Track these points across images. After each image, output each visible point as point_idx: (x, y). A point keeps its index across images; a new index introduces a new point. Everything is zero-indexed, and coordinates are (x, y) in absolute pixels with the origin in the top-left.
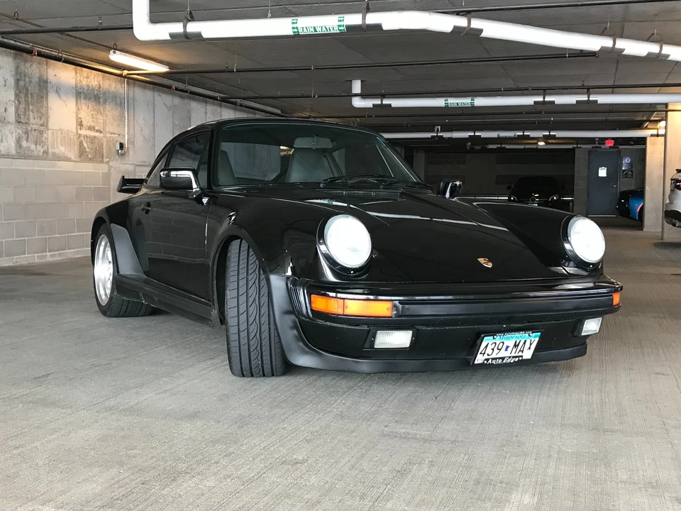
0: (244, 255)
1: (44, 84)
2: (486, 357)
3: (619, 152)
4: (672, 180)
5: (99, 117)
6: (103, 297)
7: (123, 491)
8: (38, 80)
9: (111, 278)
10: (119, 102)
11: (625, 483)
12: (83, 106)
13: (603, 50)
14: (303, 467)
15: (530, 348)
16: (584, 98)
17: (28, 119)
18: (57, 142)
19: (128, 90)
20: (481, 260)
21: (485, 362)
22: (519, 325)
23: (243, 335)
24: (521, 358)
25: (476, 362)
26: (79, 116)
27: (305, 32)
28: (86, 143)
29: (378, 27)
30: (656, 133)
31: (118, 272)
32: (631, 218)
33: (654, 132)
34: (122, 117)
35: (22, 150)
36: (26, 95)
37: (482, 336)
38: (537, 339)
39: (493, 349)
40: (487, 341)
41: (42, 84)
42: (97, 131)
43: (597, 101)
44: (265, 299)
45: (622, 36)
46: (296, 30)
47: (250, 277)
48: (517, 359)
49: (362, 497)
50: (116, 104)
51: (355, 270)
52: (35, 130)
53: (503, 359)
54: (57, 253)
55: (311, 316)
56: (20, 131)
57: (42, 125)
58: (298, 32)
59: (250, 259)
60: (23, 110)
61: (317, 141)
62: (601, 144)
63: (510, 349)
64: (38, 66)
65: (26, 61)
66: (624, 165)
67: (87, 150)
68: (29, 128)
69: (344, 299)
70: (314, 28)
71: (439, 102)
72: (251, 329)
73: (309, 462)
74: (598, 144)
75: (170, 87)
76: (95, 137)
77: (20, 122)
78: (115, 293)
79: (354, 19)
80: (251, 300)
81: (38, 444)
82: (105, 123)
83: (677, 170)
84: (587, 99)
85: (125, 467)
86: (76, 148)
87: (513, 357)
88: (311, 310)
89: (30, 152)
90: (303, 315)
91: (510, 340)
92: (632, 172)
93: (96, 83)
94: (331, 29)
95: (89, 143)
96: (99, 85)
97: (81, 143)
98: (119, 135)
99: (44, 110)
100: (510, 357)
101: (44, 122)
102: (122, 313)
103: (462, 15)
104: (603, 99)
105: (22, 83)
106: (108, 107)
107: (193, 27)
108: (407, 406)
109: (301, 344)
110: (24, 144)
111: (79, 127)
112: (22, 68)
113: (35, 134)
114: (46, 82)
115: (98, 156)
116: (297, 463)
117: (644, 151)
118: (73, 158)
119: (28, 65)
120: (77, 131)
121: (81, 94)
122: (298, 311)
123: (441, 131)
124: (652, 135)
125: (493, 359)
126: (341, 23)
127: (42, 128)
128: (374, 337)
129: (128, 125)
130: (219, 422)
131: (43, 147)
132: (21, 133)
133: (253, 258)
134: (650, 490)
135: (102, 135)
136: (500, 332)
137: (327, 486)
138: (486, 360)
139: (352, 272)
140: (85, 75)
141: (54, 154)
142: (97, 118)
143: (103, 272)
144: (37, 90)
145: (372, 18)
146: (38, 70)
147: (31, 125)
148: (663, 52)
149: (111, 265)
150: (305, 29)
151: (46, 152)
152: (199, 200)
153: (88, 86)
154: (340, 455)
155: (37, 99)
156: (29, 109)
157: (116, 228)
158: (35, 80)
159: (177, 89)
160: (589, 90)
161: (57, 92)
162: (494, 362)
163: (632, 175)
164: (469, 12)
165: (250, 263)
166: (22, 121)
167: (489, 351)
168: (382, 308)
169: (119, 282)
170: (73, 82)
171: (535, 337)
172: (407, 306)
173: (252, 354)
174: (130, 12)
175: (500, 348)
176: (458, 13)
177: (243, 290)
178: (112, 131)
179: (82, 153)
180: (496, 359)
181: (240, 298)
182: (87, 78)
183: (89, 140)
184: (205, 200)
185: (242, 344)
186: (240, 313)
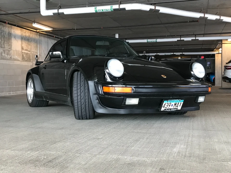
0: (79, 76)
1: (10, 35)
2: (165, 108)
3: (206, 60)
4: (224, 66)
5: (29, 46)
6: (30, 100)
7: (36, 146)
8: (8, 33)
9: (33, 93)
10: (36, 41)
11: (217, 142)
12: (24, 43)
13: (201, 18)
14: (101, 140)
15: (180, 106)
16: (194, 38)
17: (5, 46)
18: (15, 54)
19: (39, 38)
20: (162, 76)
21: (165, 110)
22: (176, 97)
23: (79, 103)
24: (177, 109)
25: (161, 110)
26: (22, 46)
27: (99, 11)
28: (25, 55)
29: (124, 9)
30: (218, 53)
31: (35, 90)
32: (211, 82)
33: (218, 52)
34: (37, 46)
35: (3, 56)
36: (4, 38)
37: (163, 100)
38: (183, 102)
39: (167, 106)
40: (165, 102)
41: (9, 34)
42: (28, 51)
43: (198, 39)
44: (87, 91)
45: (207, 13)
46: (96, 11)
47: (81, 83)
48: (176, 110)
49: (123, 146)
50: (35, 42)
51: (118, 78)
52: (7, 50)
53: (171, 109)
54: (15, 92)
55: (103, 94)
56: (2, 50)
57: (9, 48)
58: (97, 11)
59: (81, 77)
60: (3, 43)
61: (104, 43)
62: (200, 58)
63: (173, 106)
64: (8, 28)
65: (4, 26)
66: (208, 65)
67: (25, 57)
68: (5, 49)
69: (115, 87)
70: (102, 10)
71: (145, 41)
72: (82, 101)
73: (103, 138)
74: (199, 58)
75: (53, 37)
76: (28, 53)
77: (2, 47)
78: (34, 98)
79: (116, 7)
80: (82, 91)
81: (6, 136)
82: (31, 48)
83: (226, 63)
84: (195, 39)
85: (37, 141)
86: (21, 56)
87: (174, 109)
88: (103, 92)
89: (5, 57)
90: (100, 95)
91: (173, 102)
92: (210, 67)
93: (28, 35)
94: (108, 10)
95: (26, 55)
96: (29, 36)
97: (23, 55)
98: (36, 53)
99: (10, 43)
100: (173, 109)
101: (10, 47)
102: (37, 105)
103: (153, 5)
104: (201, 39)
105: (2, 34)
106: (32, 43)
107: (61, 11)
108: (137, 125)
109: (100, 105)
110: (3, 54)
111: (22, 50)
112: (2, 29)
113: (7, 51)
114: (11, 34)
115: (29, 60)
116: (99, 139)
117: (214, 60)
118: (20, 60)
119: (5, 28)
120: (21, 51)
121: (23, 38)
122: (98, 93)
123: (146, 53)
124: (217, 53)
125: (167, 109)
126: (112, 8)
127: (9, 50)
128: (126, 100)
129: (39, 50)
130: (71, 130)
131: (10, 56)
132: (2, 51)
133: (82, 77)
134: (226, 144)
135: (30, 52)
136: (170, 99)
137: (110, 144)
138: (165, 109)
139: (117, 78)
140: (24, 32)
141: (13, 58)
142: (28, 47)
143: (30, 91)
144: (8, 36)
145: (122, 6)
146: (8, 30)
147: (6, 48)
148: (221, 18)
149: (33, 89)
150: (99, 10)
151: (11, 58)
152: (63, 61)
153: (25, 36)
154: (114, 137)
155: (8, 40)
156: (5, 43)
157: (34, 75)
158: (7, 33)
159: (56, 37)
160: (195, 35)
161: (15, 37)
162: (168, 110)
163: (210, 68)
164: (155, 4)
165: (81, 78)
166: (3, 47)
167: (166, 106)
168: (128, 90)
169: (36, 94)
170: (20, 34)
171: (182, 101)
172: (137, 89)
173: (82, 110)
174: (39, 8)
175: (170, 105)
176: (151, 4)
177: (79, 87)
178: (33, 51)
179: (23, 58)
180: (168, 109)
181: (78, 90)
182: (25, 33)
183: (25, 54)
184: (65, 61)
185: (79, 106)
186: (78, 95)
